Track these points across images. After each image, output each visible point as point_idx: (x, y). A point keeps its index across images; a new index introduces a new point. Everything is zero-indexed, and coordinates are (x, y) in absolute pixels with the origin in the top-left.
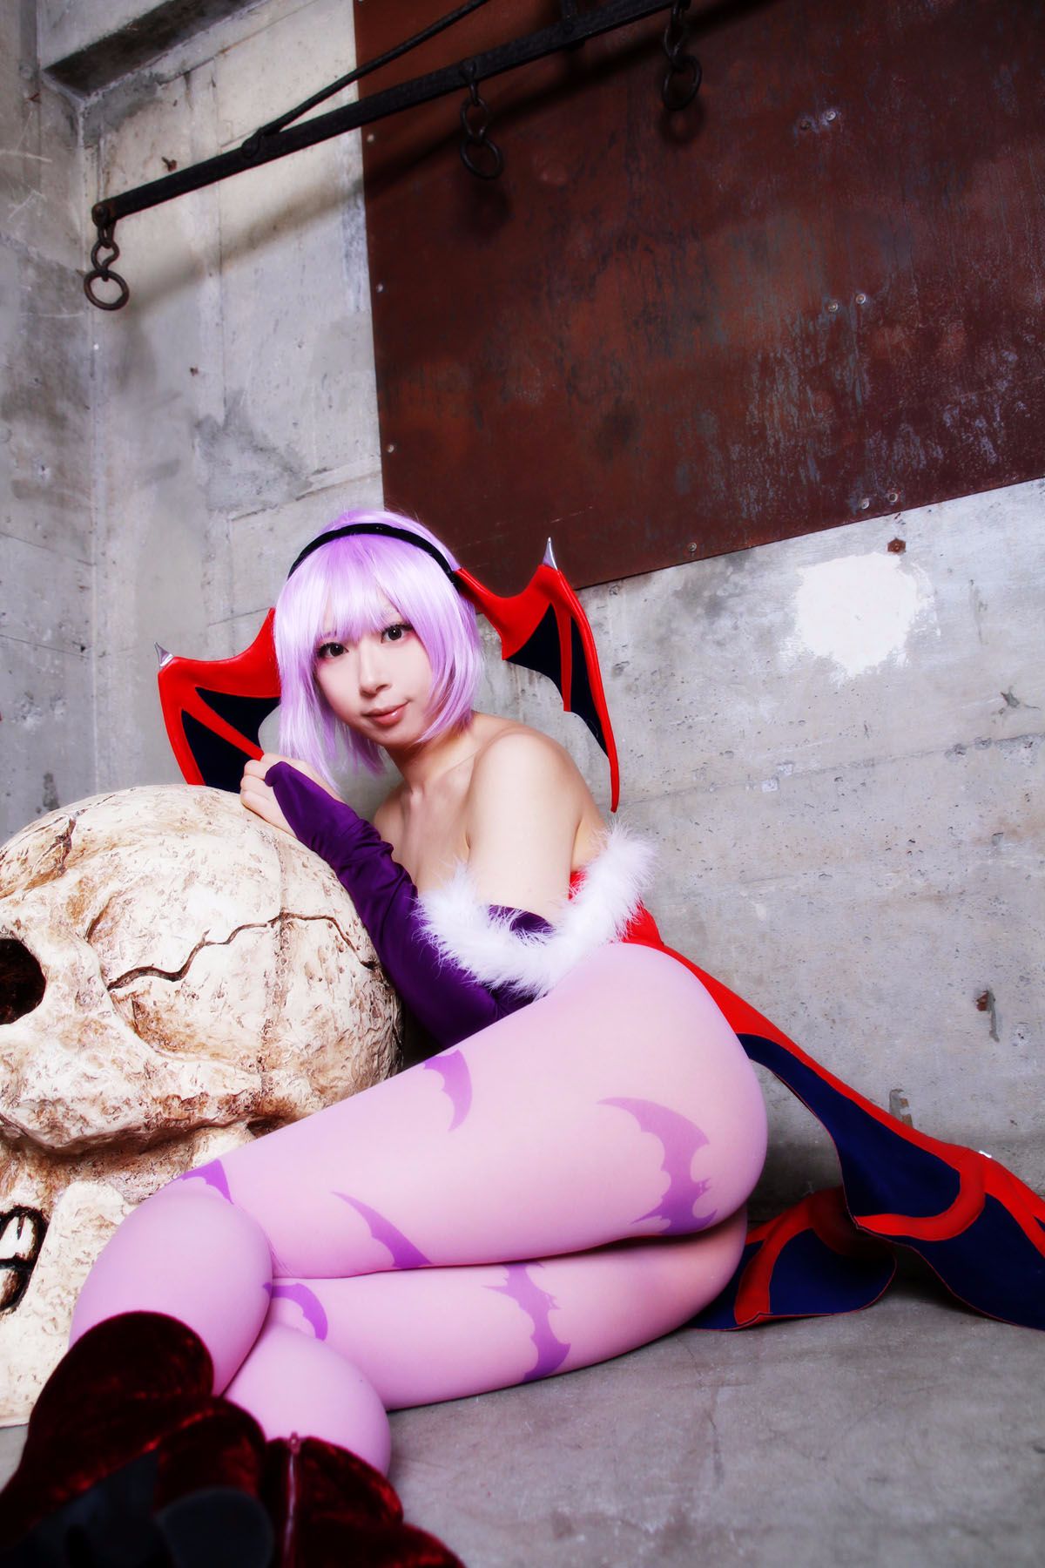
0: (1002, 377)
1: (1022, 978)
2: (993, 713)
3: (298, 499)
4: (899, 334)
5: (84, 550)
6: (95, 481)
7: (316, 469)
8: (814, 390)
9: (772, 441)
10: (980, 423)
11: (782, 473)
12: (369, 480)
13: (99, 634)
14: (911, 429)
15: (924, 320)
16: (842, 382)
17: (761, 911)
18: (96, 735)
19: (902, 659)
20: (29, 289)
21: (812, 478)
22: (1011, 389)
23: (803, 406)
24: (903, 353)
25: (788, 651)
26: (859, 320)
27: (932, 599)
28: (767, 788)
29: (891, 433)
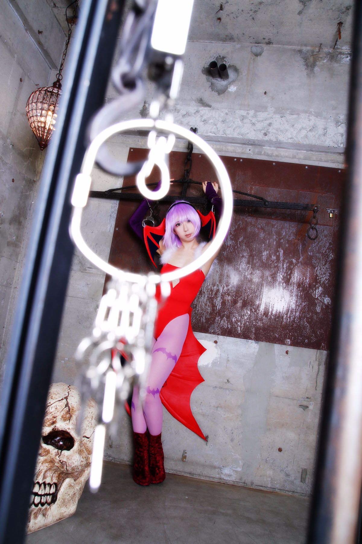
0: (246, 316)
1: (215, 435)
2: (224, 383)
3: (82, 272)
4: (229, 298)
5: (17, 258)
6: (24, 240)
7: (89, 266)
8: (209, 302)
9: (197, 309)
10: (239, 324)
11: (197, 317)
12: (102, 276)
13: (15, 282)
14: (226, 319)
15: (235, 297)
16: (215, 303)
18: (8, 308)
19: (210, 365)
20: (23, 187)
21: (203, 321)
22: (247, 319)
23: (206, 305)
24: (229, 302)
26: (222, 291)
27: (219, 356)
29: (222, 318)
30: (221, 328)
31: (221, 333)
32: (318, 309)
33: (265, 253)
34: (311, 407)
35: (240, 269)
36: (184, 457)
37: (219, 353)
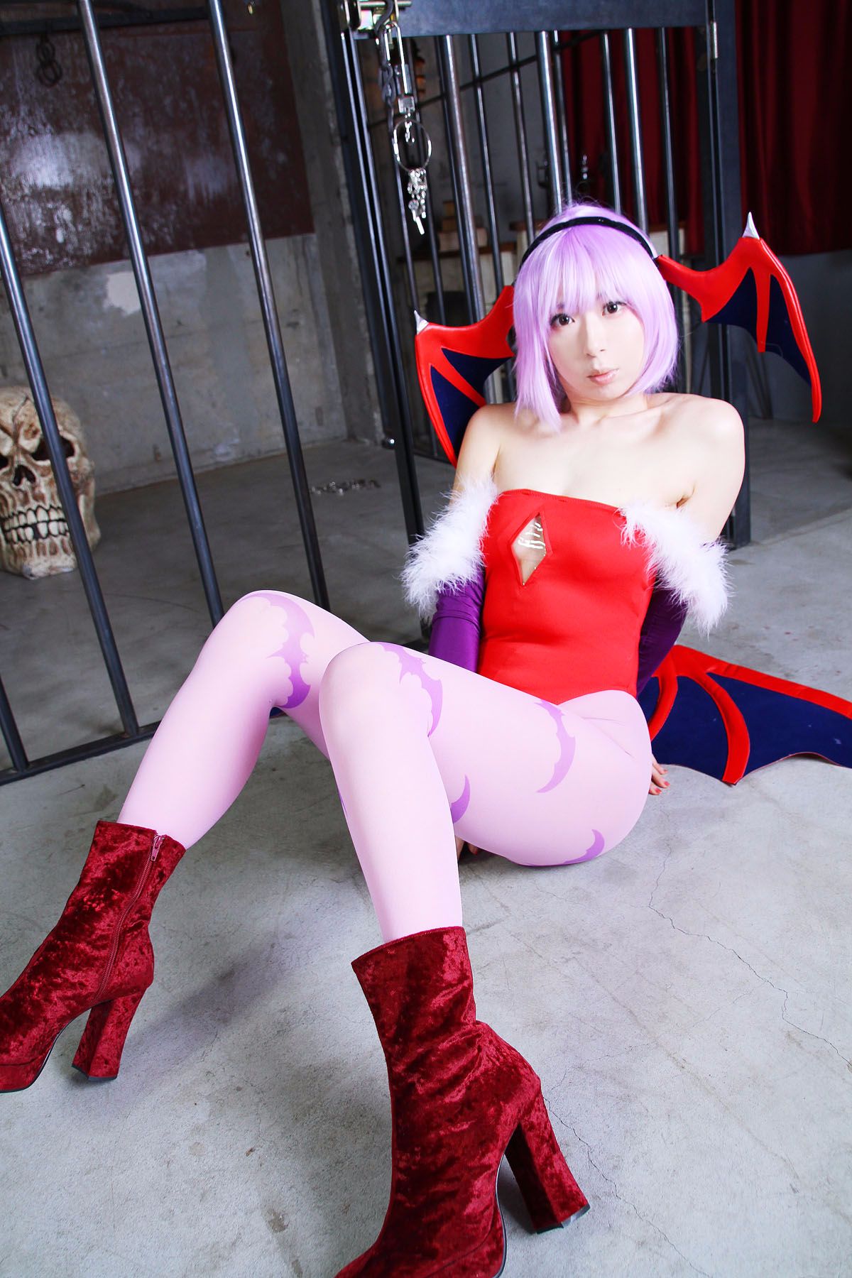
0: (172, 214)
2: (175, 328)
8: (108, 208)
9: (93, 225)
15: (145, 188)
17: (105, 394)
21: (110, 242)
22: (175, 219)
23: (104, 214)
25: (106, 305)
28: (103, 352)
32: (273, 175)
33: (168, 101)
34: (302, 322)
36: (157, 455)
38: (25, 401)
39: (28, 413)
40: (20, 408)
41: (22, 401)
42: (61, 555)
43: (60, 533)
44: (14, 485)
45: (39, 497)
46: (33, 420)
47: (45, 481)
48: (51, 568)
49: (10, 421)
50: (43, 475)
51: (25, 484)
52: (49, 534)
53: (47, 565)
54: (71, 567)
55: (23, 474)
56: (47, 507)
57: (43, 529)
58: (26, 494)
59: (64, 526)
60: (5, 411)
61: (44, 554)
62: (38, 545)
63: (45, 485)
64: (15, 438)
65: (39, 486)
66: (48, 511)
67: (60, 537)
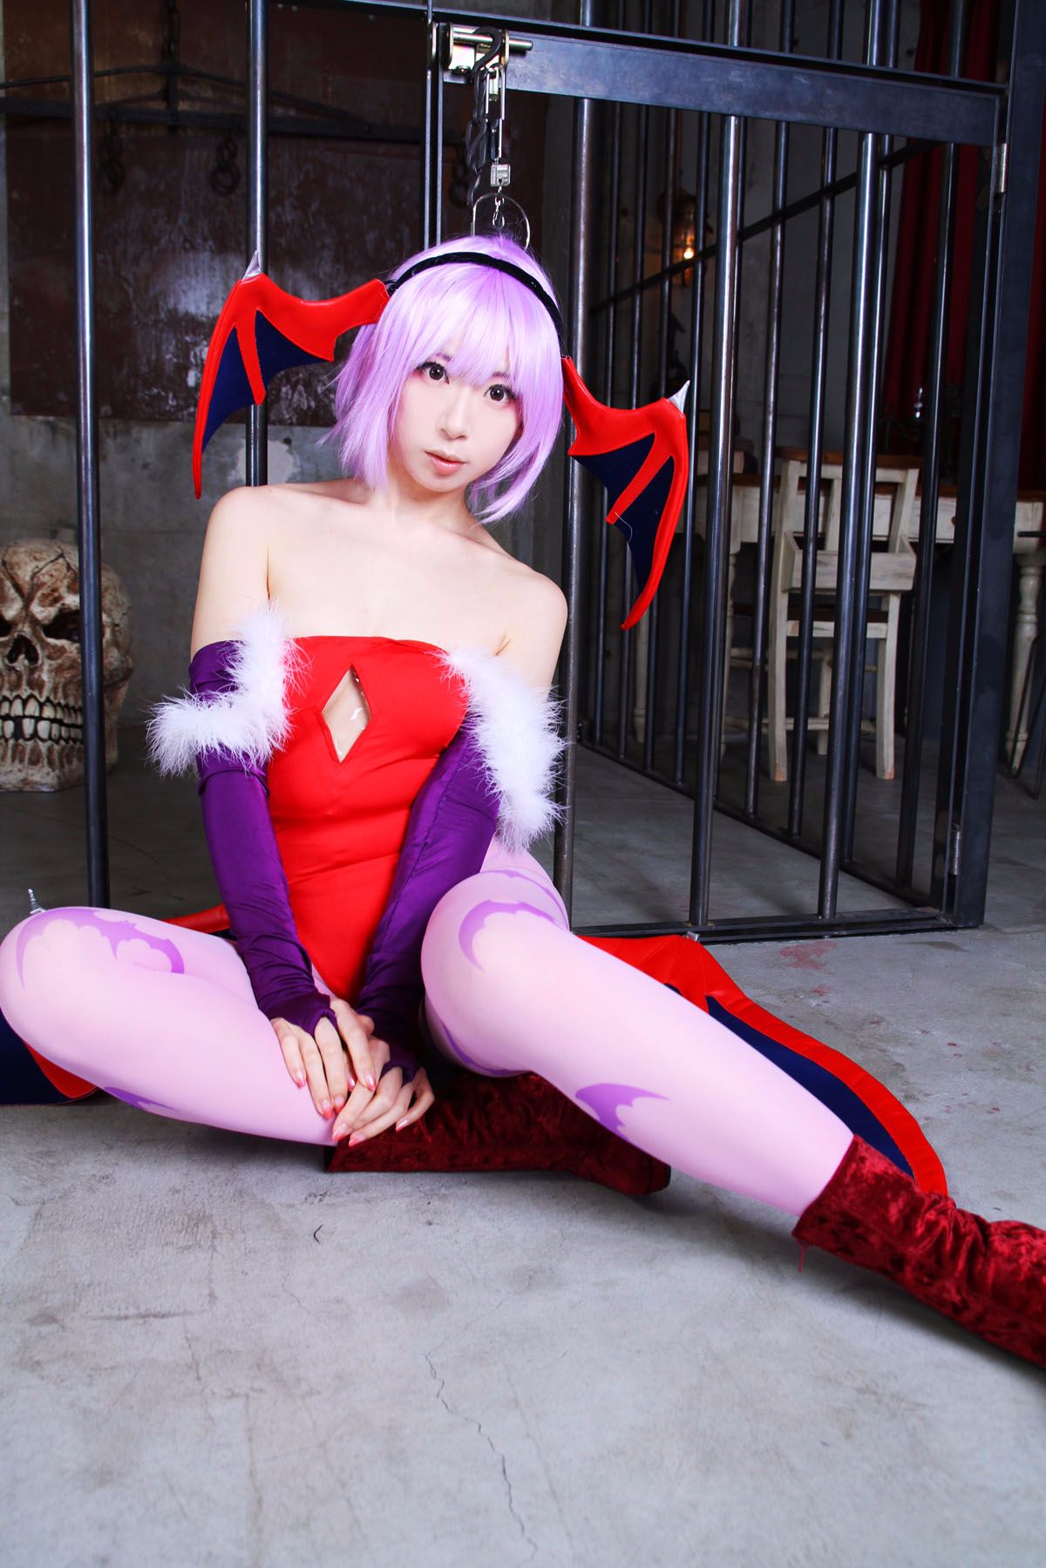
14: (303, 390)
29: (294, 388)
30: (295, 410)
31: (297, 419)
33: (371, 237)
35: (321, 275)
37: (299, 463)
38: (56, 559)
39: (54, 573)
40: (46, 565)
41: (53, 558)
42: (43, 767)
43: (50, 738)
44: (6, 661)
45: (37, 685)
46: (59, 583)
47: (50, 665)
48: (25, 781)
49: (28, 578)
50: (50, 657)
51: (22, 663)
52: (35, 735)
53: (21, 776)
54: (52, 787)
55: (24, 650)
56: (42, 700)
57: (28, 726)
58: (20, 677)
59: (60, 731)
60: (26, 563)
61: (21, 761)
62: (16, 746)
63: (50, 671)
64: (28, 602)
65: (40, 669)
66: (41, 705)
67: (49, 743)
